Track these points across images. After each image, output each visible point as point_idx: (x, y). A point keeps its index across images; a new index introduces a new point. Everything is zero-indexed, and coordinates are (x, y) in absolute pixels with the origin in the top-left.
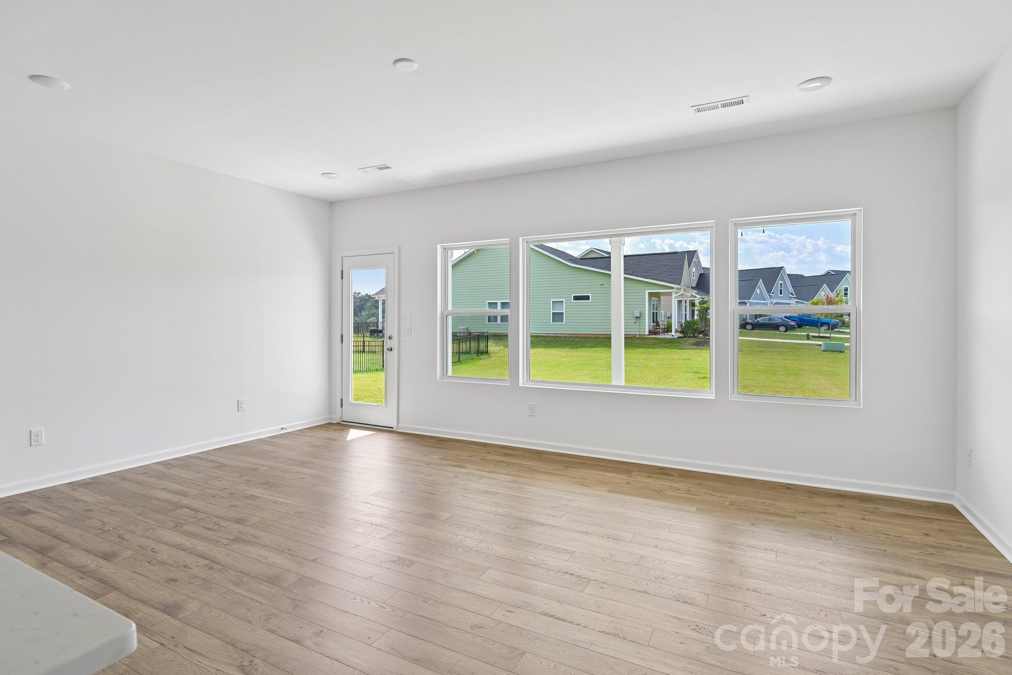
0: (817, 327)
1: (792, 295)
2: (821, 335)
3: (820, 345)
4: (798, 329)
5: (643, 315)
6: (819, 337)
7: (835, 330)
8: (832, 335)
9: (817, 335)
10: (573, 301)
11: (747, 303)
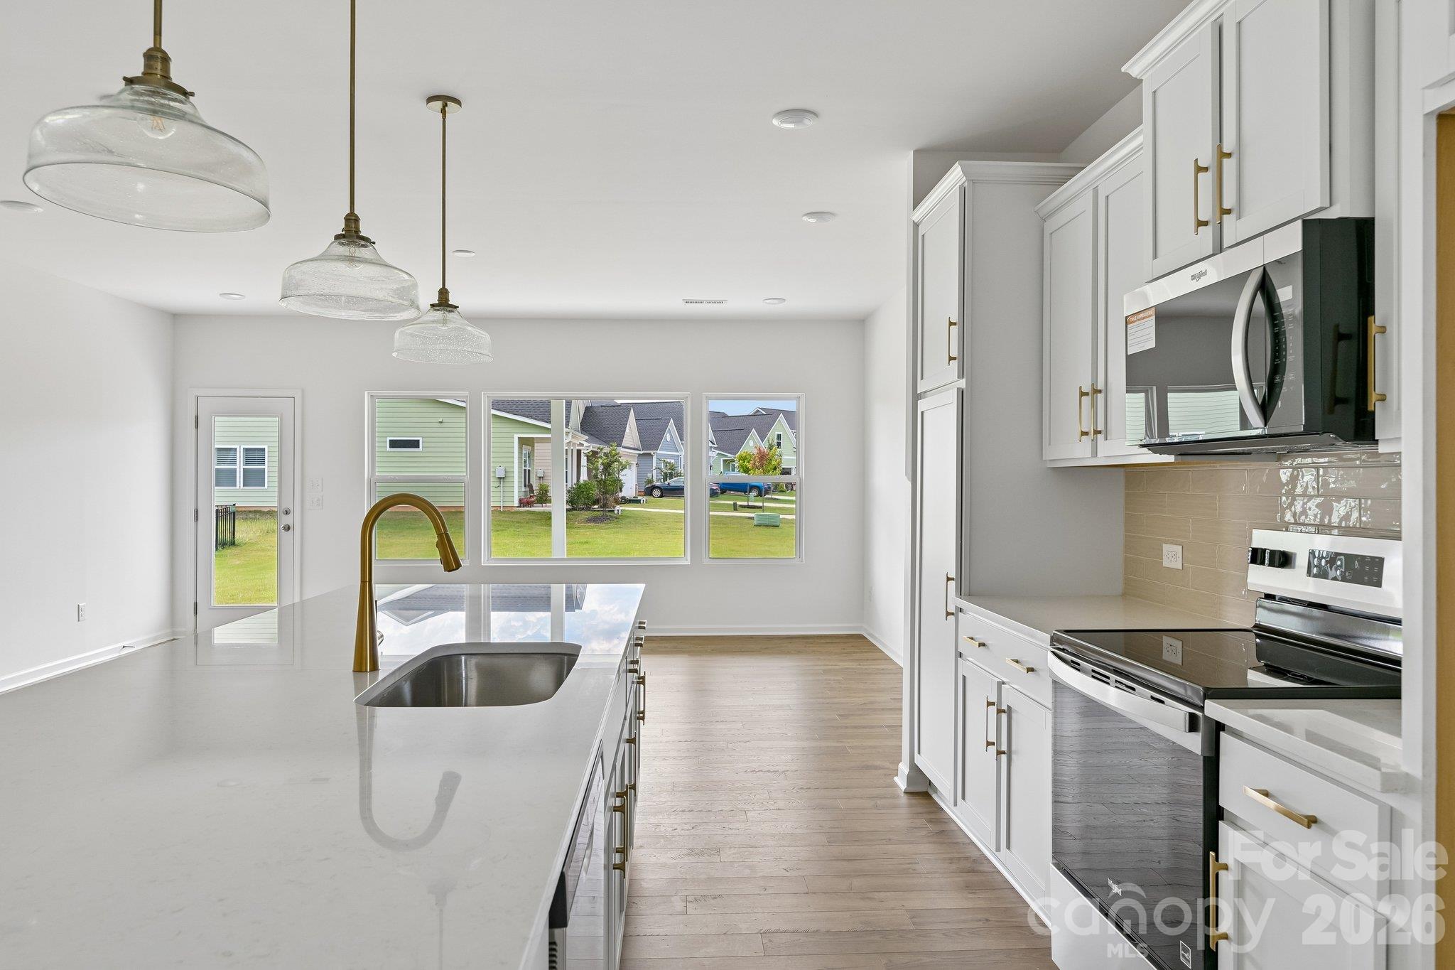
0: (745, 492)
1: (713, 444)
2: (751, 504)
3: (752, 518)
4: (721, 496)
5: (509, 474)
6: (749, 507)
7: (767, 496)
8: (765, 504)
9: (746, 503)
10: (388, 449)
11: (652, 456)
